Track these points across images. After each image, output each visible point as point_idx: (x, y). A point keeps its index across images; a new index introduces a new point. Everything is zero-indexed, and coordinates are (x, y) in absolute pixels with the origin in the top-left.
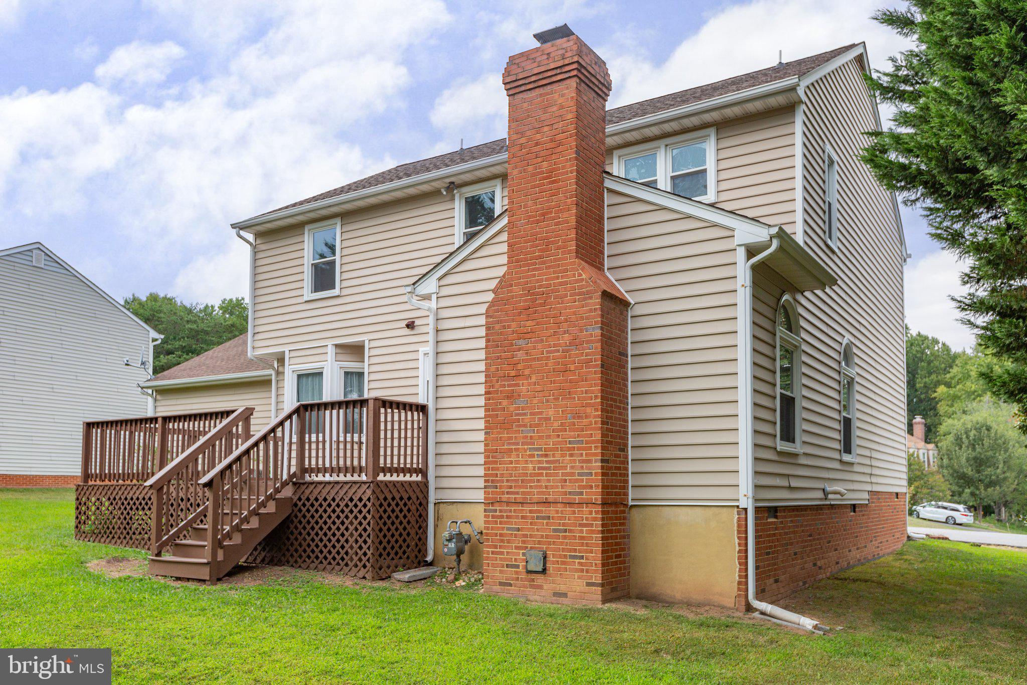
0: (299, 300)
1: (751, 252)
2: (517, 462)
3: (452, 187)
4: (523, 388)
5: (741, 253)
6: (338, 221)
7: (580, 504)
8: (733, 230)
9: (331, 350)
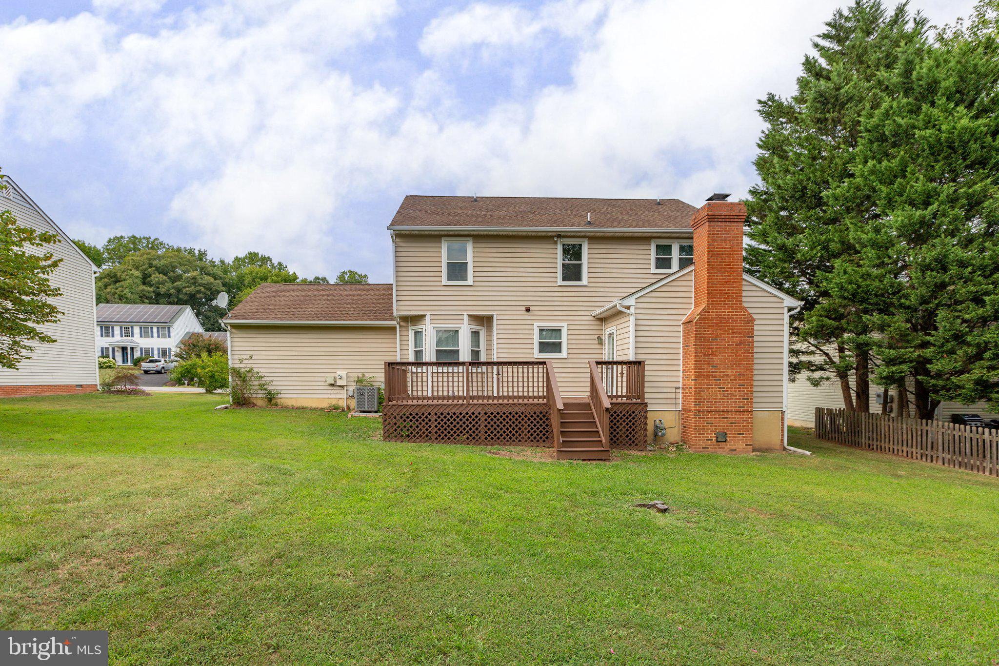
0: (438, 284)
1: (790, 310)
2: (712, 393)
3: (559, 236)
4: (716, 360)
5: (786, 310)
6: (471, 239)
7: (743, 412)
8: (783, 299)
9: (466, 318)
